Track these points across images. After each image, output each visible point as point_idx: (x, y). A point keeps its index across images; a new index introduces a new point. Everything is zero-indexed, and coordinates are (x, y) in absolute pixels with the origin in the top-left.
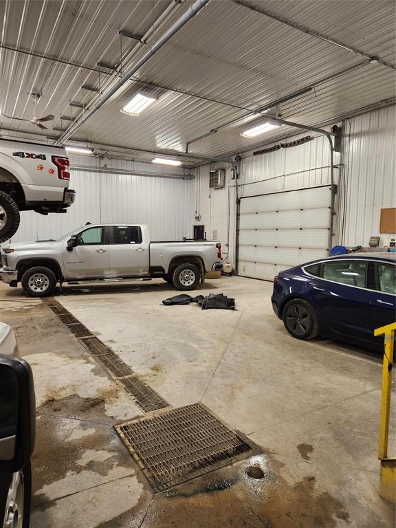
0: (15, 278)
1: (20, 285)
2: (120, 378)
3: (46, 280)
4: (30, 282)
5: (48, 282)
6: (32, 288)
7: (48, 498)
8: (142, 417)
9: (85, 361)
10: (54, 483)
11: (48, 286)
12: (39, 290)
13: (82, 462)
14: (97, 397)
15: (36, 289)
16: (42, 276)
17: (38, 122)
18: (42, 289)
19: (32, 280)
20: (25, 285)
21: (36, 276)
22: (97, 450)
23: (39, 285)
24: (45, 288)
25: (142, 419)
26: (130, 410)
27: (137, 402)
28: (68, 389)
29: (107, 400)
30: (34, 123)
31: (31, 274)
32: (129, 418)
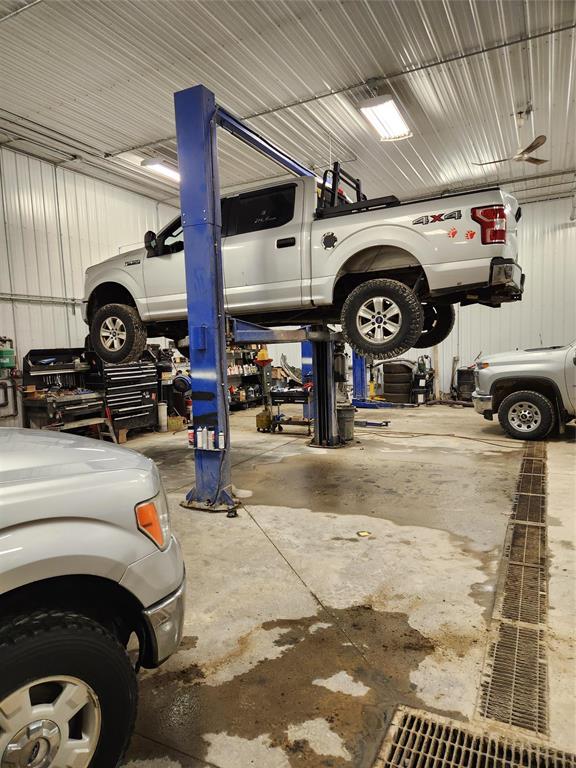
0: (489, 406)
1: (495, 416)
2: (506, 621)
3: (536, 413)
4: (511, 415)
5: (539, 418)
6: (514, 424)
7: (206, 754)
8: (465, 720)
9: (480, 564)
10: (236, 739)
11: (538, 423)
12: (524, 428)
13: (294, 733)
14: (430, 636)
15: (519, 426)
16: (530, 407)
17: (526, 156)
18: (529, 427)
19: (514, 411)
20: (503, 419)
21: (521, 406)
22: (331, 729)
23: (524, 420)
24: (534, 426)
25: (457, 725)
26: (457, 691)
27: (485, 686)
28: (405, 602)
29: (439, 650)
30: (519, 160)
31: (515, 402)
32: (439, 705)
